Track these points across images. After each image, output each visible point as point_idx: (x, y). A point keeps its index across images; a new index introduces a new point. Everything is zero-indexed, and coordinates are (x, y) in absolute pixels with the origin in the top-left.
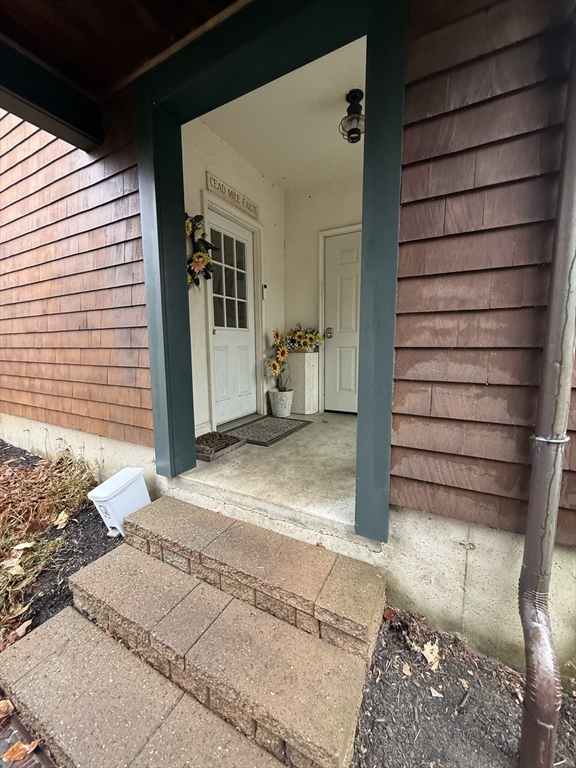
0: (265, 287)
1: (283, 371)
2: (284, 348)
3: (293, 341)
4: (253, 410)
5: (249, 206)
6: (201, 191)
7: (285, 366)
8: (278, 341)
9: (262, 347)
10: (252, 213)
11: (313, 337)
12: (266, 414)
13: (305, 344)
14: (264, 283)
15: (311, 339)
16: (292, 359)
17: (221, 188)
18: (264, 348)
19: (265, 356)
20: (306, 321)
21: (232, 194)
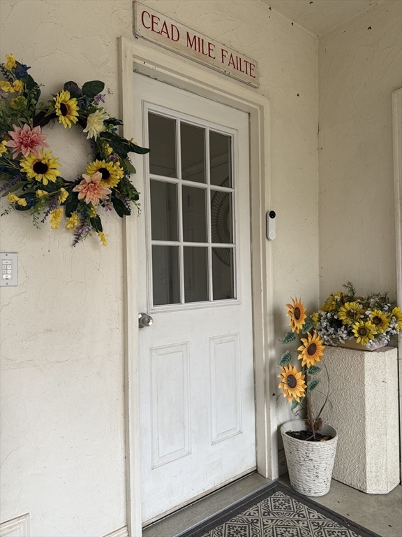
0: (272, 215)
1: (313, 386)
2: (315, 339)
3: (336, 324)
4: (248, 465)
5: (236, 63)
6: (119, 39)
7: (319, 376)
8: (300, 325)
9: (268, 335)
10: (243, 76)
11: (384, 317)
12: (275, 476)
13: (363, 332)
14: (269, 208)
15: (378, 321)
16: (334, 361)
17: (169, 32)
18: (270, 337)
19: (272, 353)
20: (367, 279)
21: (194, 42)
